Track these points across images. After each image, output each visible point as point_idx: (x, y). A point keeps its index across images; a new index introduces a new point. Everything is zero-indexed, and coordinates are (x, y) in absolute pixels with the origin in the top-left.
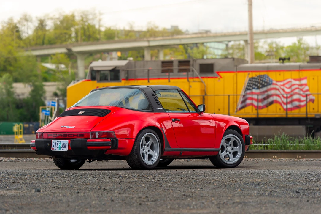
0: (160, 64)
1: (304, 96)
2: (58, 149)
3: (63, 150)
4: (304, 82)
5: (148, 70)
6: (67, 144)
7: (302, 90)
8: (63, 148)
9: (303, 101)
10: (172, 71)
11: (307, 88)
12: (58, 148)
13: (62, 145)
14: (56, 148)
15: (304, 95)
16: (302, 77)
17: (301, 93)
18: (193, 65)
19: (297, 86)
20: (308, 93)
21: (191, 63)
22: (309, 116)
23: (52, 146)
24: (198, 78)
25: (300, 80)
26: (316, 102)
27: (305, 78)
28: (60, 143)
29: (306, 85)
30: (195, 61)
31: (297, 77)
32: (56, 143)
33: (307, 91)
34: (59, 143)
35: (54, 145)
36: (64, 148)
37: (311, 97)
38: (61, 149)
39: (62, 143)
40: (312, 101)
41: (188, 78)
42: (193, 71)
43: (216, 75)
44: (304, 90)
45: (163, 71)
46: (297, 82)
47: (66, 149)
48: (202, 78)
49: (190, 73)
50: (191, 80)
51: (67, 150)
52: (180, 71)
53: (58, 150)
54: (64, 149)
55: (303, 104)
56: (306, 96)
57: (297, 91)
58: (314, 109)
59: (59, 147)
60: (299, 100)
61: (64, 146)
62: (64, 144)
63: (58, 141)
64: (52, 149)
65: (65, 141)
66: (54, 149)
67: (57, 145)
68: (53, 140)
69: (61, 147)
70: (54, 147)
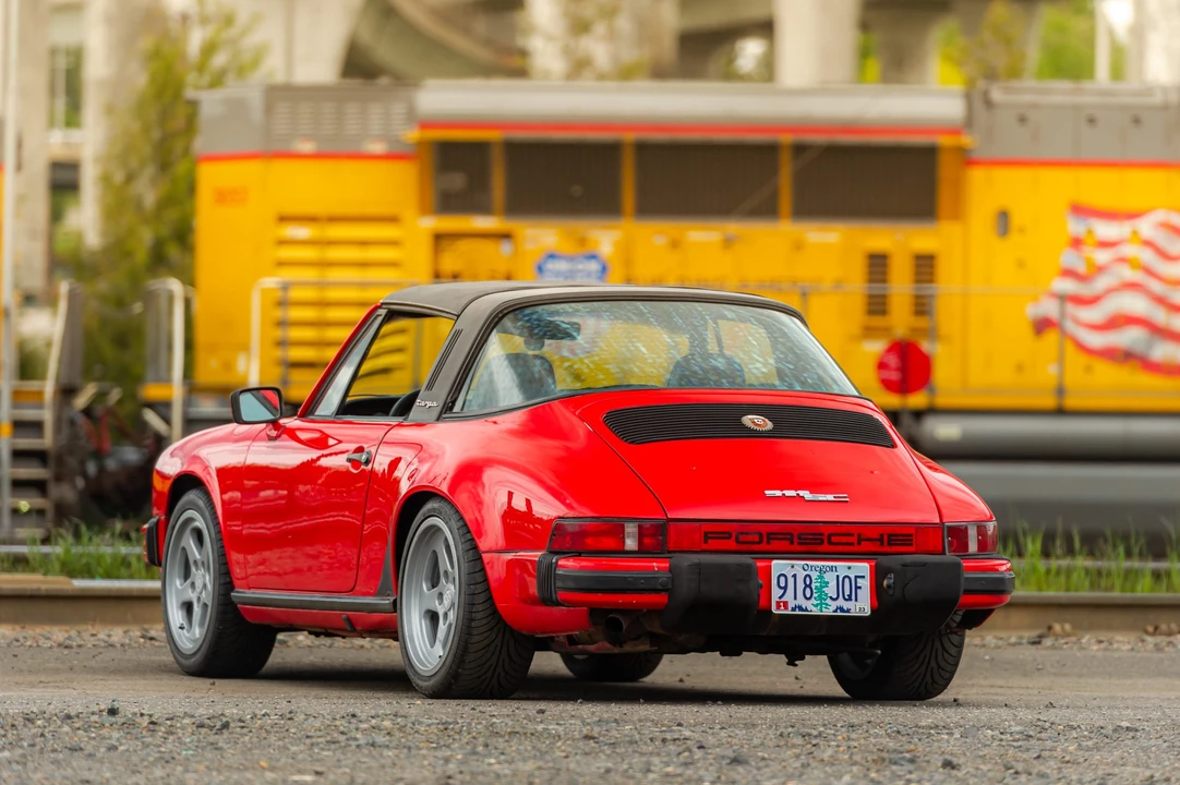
3: (842, 610)
6: (865, 584)
8: (841, 602)
12: (813, 601)
13: (833, 584)
14: (798, 602)
23: (776, 593)
28: (821, 577)
32: (794, 576)
34: (815, 575)
35: (785, 588)
36: (850, 599)
38: (833, 605)
39: (830, 577)
47: (858, 605)
51: (868, 612)
53: (815, 611)
54: (846, 605)
59: (820, 598)
61: (847, 592)
62: (847, 580)
63: (806, 567)
64: (778, 607)
65: (849, 568)
66: (785, 604)
67: (806, 586)
68: (774, 562)
69: (826, 595)
70: (789, 597)
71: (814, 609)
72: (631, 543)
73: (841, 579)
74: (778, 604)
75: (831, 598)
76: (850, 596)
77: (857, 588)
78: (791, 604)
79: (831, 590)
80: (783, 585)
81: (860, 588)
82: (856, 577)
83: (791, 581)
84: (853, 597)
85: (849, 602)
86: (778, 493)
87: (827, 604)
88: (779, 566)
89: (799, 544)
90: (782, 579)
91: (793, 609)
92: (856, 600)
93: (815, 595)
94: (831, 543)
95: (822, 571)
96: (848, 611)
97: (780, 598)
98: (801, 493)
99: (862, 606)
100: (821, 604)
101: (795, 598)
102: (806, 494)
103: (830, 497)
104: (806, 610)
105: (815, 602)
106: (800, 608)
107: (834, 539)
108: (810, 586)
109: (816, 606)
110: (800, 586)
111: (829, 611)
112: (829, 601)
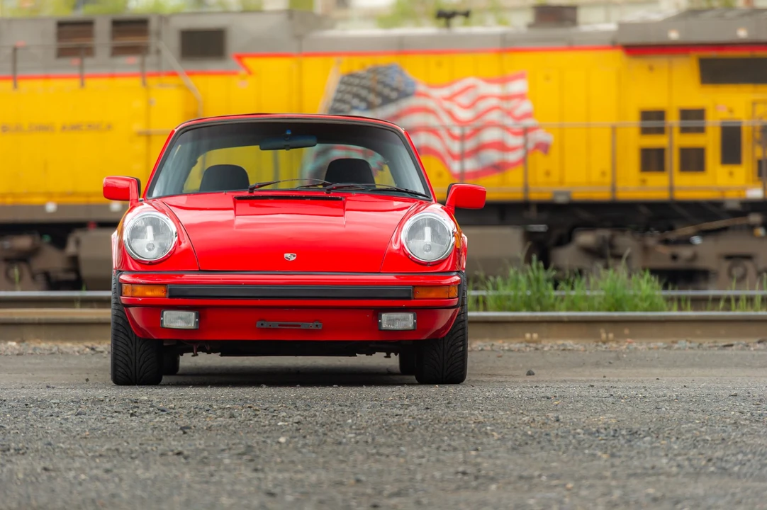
0: (52, 29)
1: (516, 134)
4: (517, 87)
5: (15, 49)
7: (509, 113)
9: (513, 149)
10: (89, 51)
11: (525, 106)
15: (517, 128)
16: (510, 72)
17: (509, 122)
18: (158, 34)
19: (493, 102)
20: (528, 122)
21: (153, 25)
22: (535, 196)
24: (174, 74)
25: (503, 80)
26: (554, 152)
27: (521, 76)
29: (522, 96)
30: (164, 19)
31: (494, 72)
33: (528, 115)
37: (540, 136)
40: (544, 148)
41: (144, 75)
42: (158, 52)
43: (231, 64)
44: (518, 112)
45: (63, 53)
46: (496, 89)
48: (190, 74)
49: (151, 59)
50: (152, 81)
52: (118, 51)
55: (513, 157)
56: (525, 132)
57: (494, 116)
58: (548, 174)
60: (501, 146)
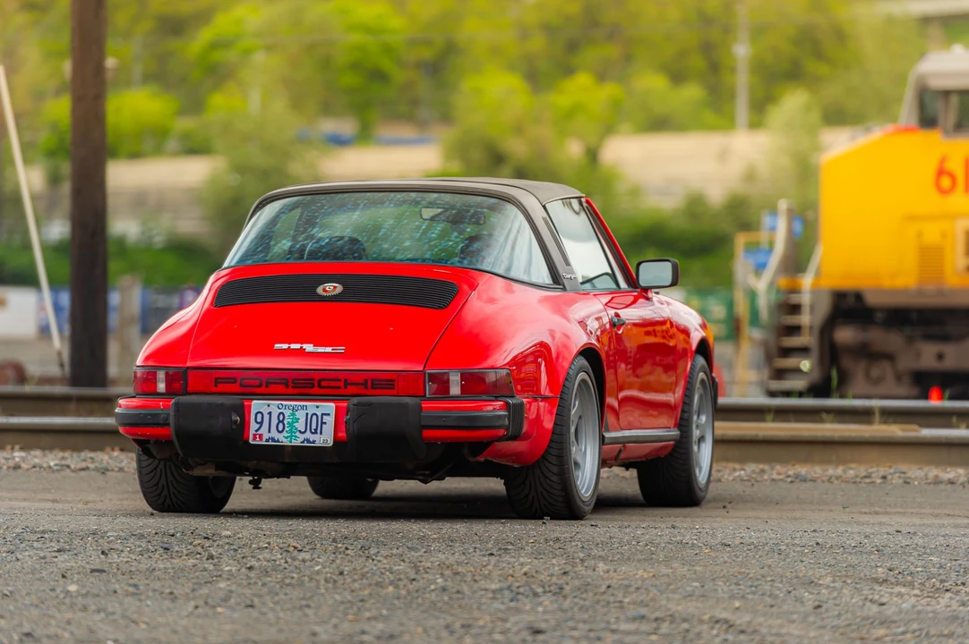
2: (284, 439)
3: (308, 441)
6: (330, 420)
8: (308, 435)
12: (285, 434)
13: (302, 420)
14: (271, 435)
23: (253, 426)
28: (293, 414)
32: (270, 413)
34: (287, 413)
35: (261, 423)
36: (316, 432)
38: (302, 437)
39: (301, 415)
47: (323, 437)
51: (330, 443)
53: (286, 442)
54: (312, 437)
59: (291, 431)
61: (314, 427)
62: (314, 417)
63: (280, 406)
64: (255, 438)
65: (317, 407)
66: (261, 436)
67: (280, 421)
68: (254, 402)
69: (296, 429)
70: (264, 430)
71: (285, 440)
72: (161, 387)
73: (309, 416)
74: (255, 435)
75: (300, 431)
76: (316, 430)
77: (323, 423)
78: (266, 436)
79: (301, 425)
80: (259, 420)
81: (325, 423)
82: (323, 415)
83: (266, 417)
84: (319, 431)
85: (315, 435)
86: (285, 346)
87: (296, 436)
88: (257, 405)
89: (293, 387)
90: (259, 416)
91: (267, 441)
92: (321, 433)
93: (287, 429)
94: (320, 386)
95: (294, 409)
96: (314, 442)
97: (256, 431)
98: (305, 346)
99: (326, 438)
100: (291, 436)
101: (269, 432)
102: (309, 348)
103: (329, 350)
104: (278, 441)
105: (287, 435)
106: (273, 440)
107: (323, 384)
108: (282, 421)
109: (286, 438)
110: (275, 421)
111: (297, 442)
112: (298, 434)
